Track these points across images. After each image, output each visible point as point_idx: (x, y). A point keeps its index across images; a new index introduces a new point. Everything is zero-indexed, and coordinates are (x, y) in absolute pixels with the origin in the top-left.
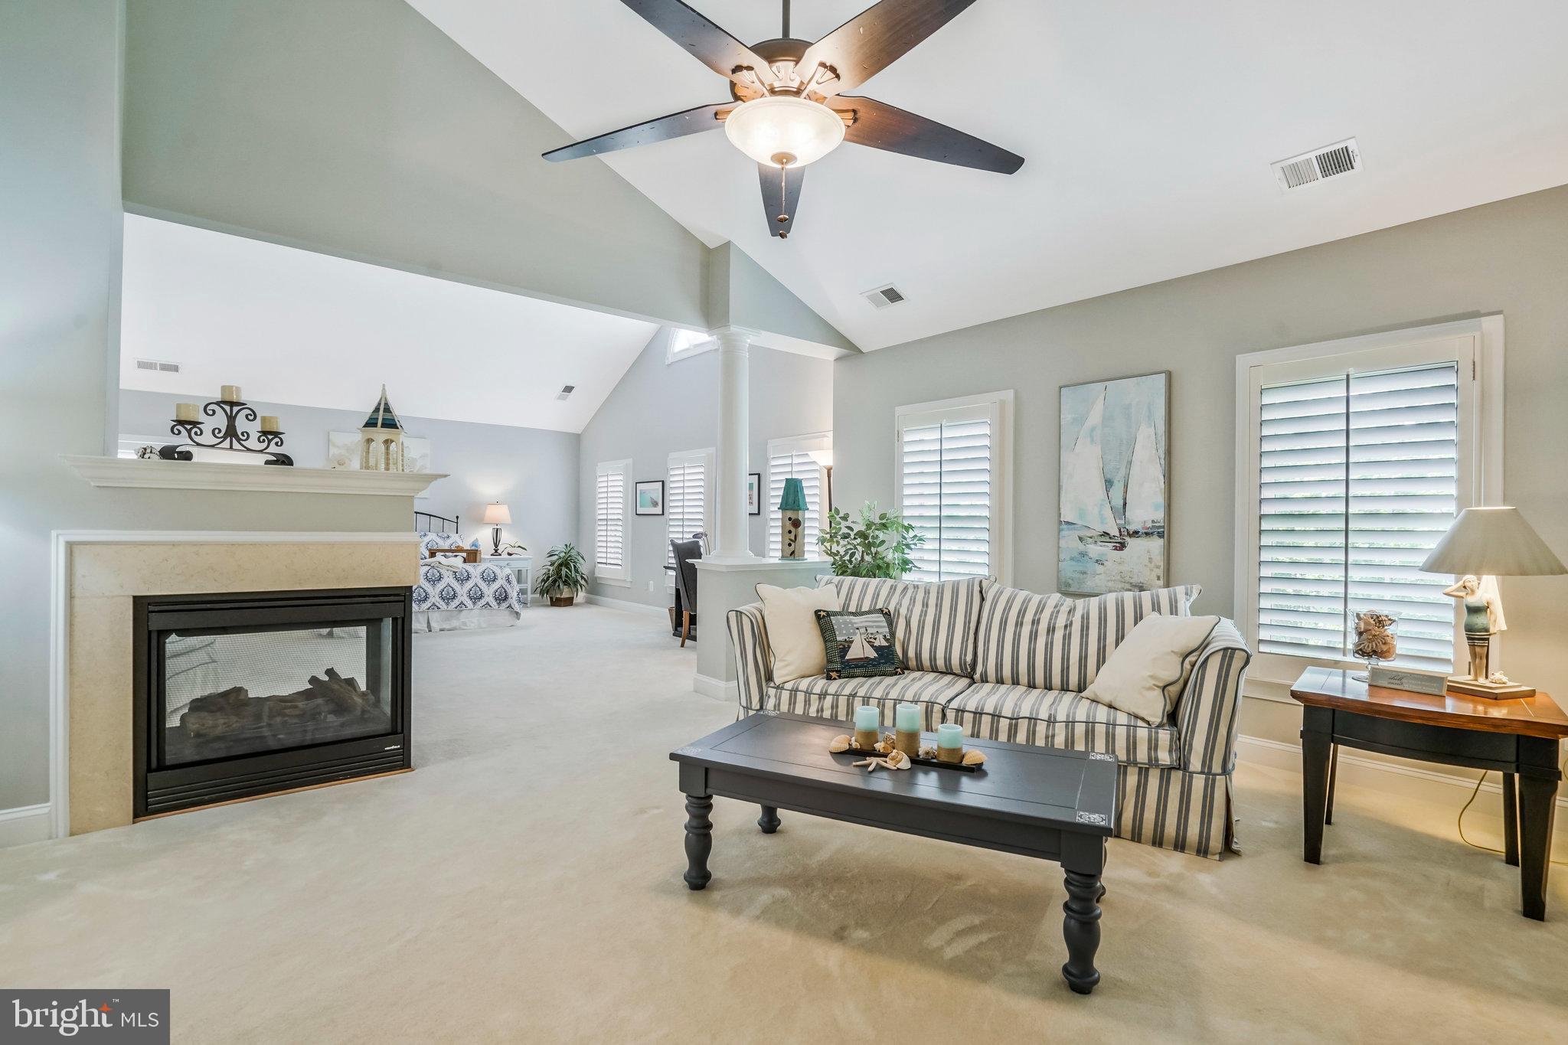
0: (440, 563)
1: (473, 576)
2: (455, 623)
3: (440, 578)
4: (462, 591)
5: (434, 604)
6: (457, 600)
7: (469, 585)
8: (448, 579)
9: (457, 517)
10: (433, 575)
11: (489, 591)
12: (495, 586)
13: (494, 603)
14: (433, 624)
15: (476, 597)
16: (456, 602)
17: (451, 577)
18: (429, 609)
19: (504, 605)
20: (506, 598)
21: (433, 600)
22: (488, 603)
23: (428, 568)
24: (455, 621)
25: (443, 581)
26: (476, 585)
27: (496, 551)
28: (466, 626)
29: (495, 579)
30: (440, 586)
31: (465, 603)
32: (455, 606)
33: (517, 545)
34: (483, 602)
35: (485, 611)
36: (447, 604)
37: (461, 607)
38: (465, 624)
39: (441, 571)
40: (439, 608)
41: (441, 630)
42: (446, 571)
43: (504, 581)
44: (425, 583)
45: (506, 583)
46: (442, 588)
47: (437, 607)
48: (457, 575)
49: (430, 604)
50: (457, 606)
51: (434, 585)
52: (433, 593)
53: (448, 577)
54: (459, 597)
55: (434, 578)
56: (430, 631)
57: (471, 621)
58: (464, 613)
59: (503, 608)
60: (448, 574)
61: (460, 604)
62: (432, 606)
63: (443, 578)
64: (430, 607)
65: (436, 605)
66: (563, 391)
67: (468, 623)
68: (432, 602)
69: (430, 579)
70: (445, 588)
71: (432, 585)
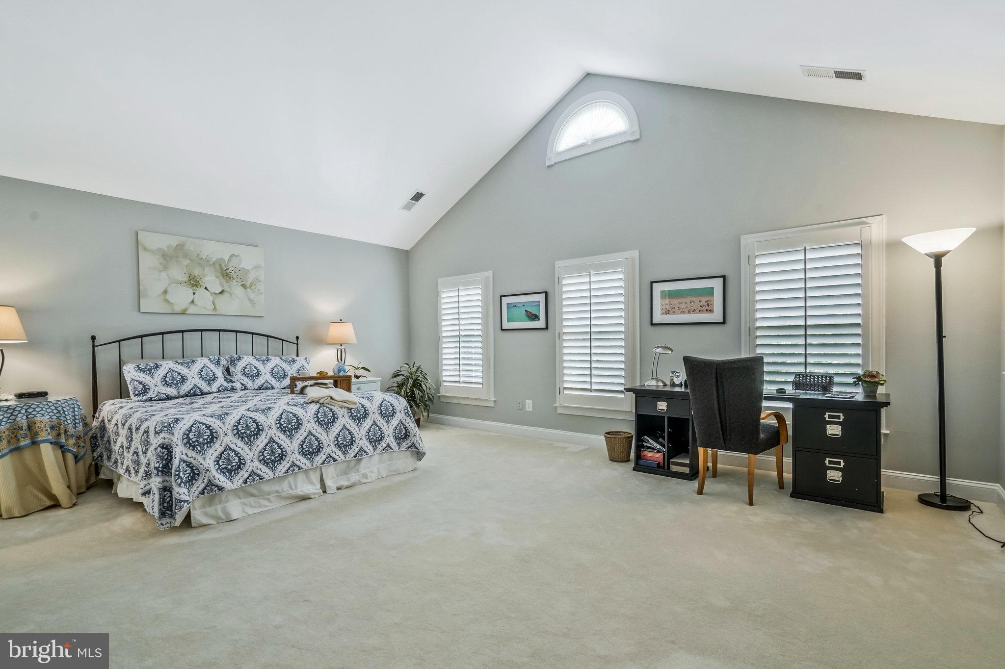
0: (331, 398)
1: (371, 411)
2: (354, 477)
3: (334, 419)
5: (329, 456)
6: (356, 446)
7: (367, 424)
8: (344, 420)
9: (297, 338)
11: (389, 430)
12: (395, 422)
13: (394, 445)
14: (329, 483)
15: (376, 440)
16: (355, 449)
17: (346, 415)
18: (323, 463)
19: (405, 445)
20: (406, 436)
21: (328, 450)
22: (388, 445)
23: (318, 406)
25: (338, 422)
26: (375, 423)
28: (367, 478)
29: (393, 413)
30: (335, 429)
31: (365, 448)
32: (353, 455)
33: (360, 366)
34: (383, 444)
35: (386, 456)
36: (344, 454)
37: (360, 455)
38: (365, 476)
39: (336, 409)
40: (335, 460)
41: (338, 489)
42: (339, 409)
43: (403, 415)
44: (316, 427)
45: (405, 418)
46: (337, 432)
47: (333, 458)
48: (353, 412)
49: (324, 457)
50: (356, 455)
51: (327, 430)
52: (328, 441)
53: (343, 416)
54: (357, 442)
55: (326, 420)
56: (325, 492)
57: (372, 472)
58: (364, 463)
59: (404, 449)
60: (342, 412)
61: (359, 451)
62: (327, 458)
63: (337, 418)
64: (325, 460)
65: (331, 457)
66: (412, 199)
67: (369, 475)
68: (326, 454)
69: (321, 421)
70: (341, 431)
71: (325, 429)
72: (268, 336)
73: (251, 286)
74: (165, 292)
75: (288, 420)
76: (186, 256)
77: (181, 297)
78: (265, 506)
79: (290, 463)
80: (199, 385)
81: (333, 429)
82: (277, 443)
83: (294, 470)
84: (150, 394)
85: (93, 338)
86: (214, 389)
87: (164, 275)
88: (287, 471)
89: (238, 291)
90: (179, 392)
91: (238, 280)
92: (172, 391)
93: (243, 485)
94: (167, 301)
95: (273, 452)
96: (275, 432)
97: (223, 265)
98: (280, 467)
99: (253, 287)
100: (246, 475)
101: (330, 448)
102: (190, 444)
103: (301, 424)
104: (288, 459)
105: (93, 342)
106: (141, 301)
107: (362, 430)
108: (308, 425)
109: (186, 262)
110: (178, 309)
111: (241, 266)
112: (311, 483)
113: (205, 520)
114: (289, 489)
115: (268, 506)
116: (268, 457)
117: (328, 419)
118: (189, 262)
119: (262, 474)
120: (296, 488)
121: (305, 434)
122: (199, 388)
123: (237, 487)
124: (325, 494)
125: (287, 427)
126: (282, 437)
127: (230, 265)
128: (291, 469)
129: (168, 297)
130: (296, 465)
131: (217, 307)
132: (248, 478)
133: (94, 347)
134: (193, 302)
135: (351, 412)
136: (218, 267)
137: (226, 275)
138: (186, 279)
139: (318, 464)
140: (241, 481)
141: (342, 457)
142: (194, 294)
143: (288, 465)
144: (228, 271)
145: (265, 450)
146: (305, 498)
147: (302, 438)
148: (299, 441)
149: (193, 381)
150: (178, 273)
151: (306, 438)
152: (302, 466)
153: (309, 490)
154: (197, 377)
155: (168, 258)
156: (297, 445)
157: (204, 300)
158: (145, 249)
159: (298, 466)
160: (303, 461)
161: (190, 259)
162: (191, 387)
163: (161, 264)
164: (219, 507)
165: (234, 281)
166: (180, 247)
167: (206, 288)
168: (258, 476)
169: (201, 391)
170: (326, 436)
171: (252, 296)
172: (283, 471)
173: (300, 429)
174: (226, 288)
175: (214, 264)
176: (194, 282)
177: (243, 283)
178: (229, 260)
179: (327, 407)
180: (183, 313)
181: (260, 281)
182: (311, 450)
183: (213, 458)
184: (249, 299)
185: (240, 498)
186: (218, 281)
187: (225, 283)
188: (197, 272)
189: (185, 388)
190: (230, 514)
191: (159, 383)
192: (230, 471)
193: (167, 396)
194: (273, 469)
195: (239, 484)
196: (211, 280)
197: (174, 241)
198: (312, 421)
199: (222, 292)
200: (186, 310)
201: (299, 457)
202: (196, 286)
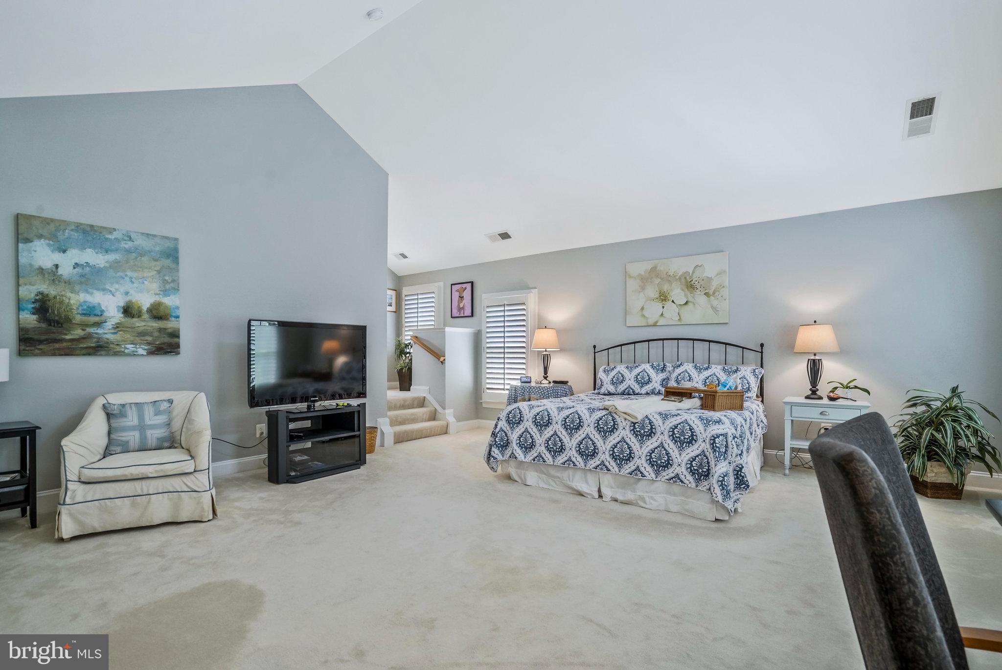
1: (659, 431)
2: (630, 496)
3: (614, 429)
4: (641, 451)
5: (602, 463)
6: (633, 463)
7: (652, 443)
8: (624, 432)
9: (762, 345)
10: (606, 424)
11: (681, 458)
12: (692, 451)
13: (689, 478)
14: (605, 490)
15: (661, 463)
16: (631, 466)
17: (627, 428)
18: (596, 468)
19: (706, 484)
20: (707, 475)
21: (603, 457)
22: (677, 476)
23: (604, 412)
24: (629, 492)
25: (618, 433)
26: (662, 445)
27: (814, 392)
28: (645, 502)
29: (692, 440)
30: (613, 439)
31: (644, 470)
32: (629, 471)
34: (670, 473)
35: (676, 488)
36: (620, 466)
37: (636, 475)
38: (643, 499)
39: (618, 419)
40: (608, 470)
41: (616, 500)
42: (623, 420)
43: (708, 446)
44: (594, 432)
45: (710, 450)
46: (614, 442)
47: (606, 467)
48: (637, 427)
49: (599, 463)
50: (632, 472)
51: (605, 438)
52: (604, 449)
53: (624, 428)
54: (636, 459)
55: (605, 428)
56: (600, 496)
57: (652, 498)
58: (642, 484)
59: (704, 489)
60: (624, 424)
61: (635, 470)
62: (600, 465)
63: (616, 429)
64: (598, 466)
65: (604, 465)
66: (912, 117)
67: (647, 499)
68: (600, 460)
69: (601, 428)
70: (618, 443)
71: (603, 437)
72: (726, 344)
73: (714, 293)
74: (642, 309)
75: (573, 420)
76: (657, 276)
77: (654, 311)
78: (553, 486)
79: (568, 457)
80: (632, 387)
81: (611, 438)
82: (559, 437)
83: (569, 464)
84: (603, 391)
85: (595, 347)
86: (643, 391)
87: (642, 295)
88: (564, 463)
89: (701, 299)
90: (616, 391)
91: (702, 289)
92: (612, 389)
93: (532, 461)
94: (643, 316)
95: (555, 444)
96: (560, 427)
97: (688, 278)
98: (559, 458)
99: (717, 294)
100: (536, 455)
101: (604, 455)
102: (508, 421)
103: (582, 426)
104: (566, 453)
105: (595, 349)
106: (627, 318)
107: (643, 449)
108: (587, 428)
109: (658, 281)
110: (651, 322)
111: (705, 275)
112: (587, 482)
113: (516, 478)
114: (568, 479)
115: (555, 487)
116: (551, 446)
117: (608, 428)
118: (659, 280)
119: (545, 458)
120: (572, 482)
121: (583, 436)
122: (632, 389)
123: (528, 461)
124: (600, 500)
125: (570, 425)
126: (564, 432)
127: (694, 276)
128: (567, 462)
129: (644, 313)
130: (571, 461)
131: (682, 318)
132: (536, 457)
133: (595, 353)
134: (662, 314)
135: (634, 426)
136: (683, 280)
137: (690, 286)
138: (657, 296)
139: (591, 467)
140: (532, 458)
141: (617, 469)
142: (663, 307)
143: (566, 459)
144: (692, 282)
145: (550, 439)
146: (581, 494)
147: (580, 438)
148: (577, 441)
149: (630, 381)
150: (652, 292)
151: (583, 439)
152: (577, 463)
153: (581, 488)
154: (632, 379)
155: (645, 280)
156: (575, 443)
157: (671, 311)
158: (630, 277)
159: (573, 462)
160: (579, 460)
161: (661, 278)
162: (626, 387)
163: (640, 286)
164: (523, 472)
165: (697, 291)
166: (654, 269)
167: (673, 301)
168: (543, 458)
169: (633, 392)
170: (602, 443)
171: (715, 303)
172: (561, 462)
173: (579, 430)
174: (690, 299)
175: (680, 278)
176: (663, 297)
177: (706, 291)
178: (693, 272)
179: (612, 416)
180: (655, 325)
181: (723, 287)
182: (588, 452)
183: (518, 435)
184: (712, 307)
185: (537, 472)
186: (682, 293)
187: (689, 294)
188: (666, 288)
189: (622, 388)
190: (526, 480)
191: (609, 382)
192: (526, 448)
193: (608, 392)
194: (554, 457)
195: (530, 459)
196: (678, 294)
197: (648, 266)
198: (592, 425)
199: (686, 303)
200: (657, 322)
201: (576, 455)
202: (665, 300)
